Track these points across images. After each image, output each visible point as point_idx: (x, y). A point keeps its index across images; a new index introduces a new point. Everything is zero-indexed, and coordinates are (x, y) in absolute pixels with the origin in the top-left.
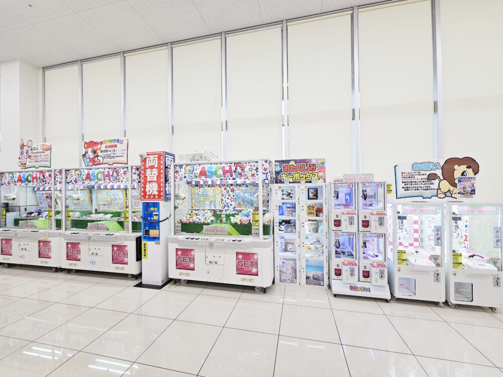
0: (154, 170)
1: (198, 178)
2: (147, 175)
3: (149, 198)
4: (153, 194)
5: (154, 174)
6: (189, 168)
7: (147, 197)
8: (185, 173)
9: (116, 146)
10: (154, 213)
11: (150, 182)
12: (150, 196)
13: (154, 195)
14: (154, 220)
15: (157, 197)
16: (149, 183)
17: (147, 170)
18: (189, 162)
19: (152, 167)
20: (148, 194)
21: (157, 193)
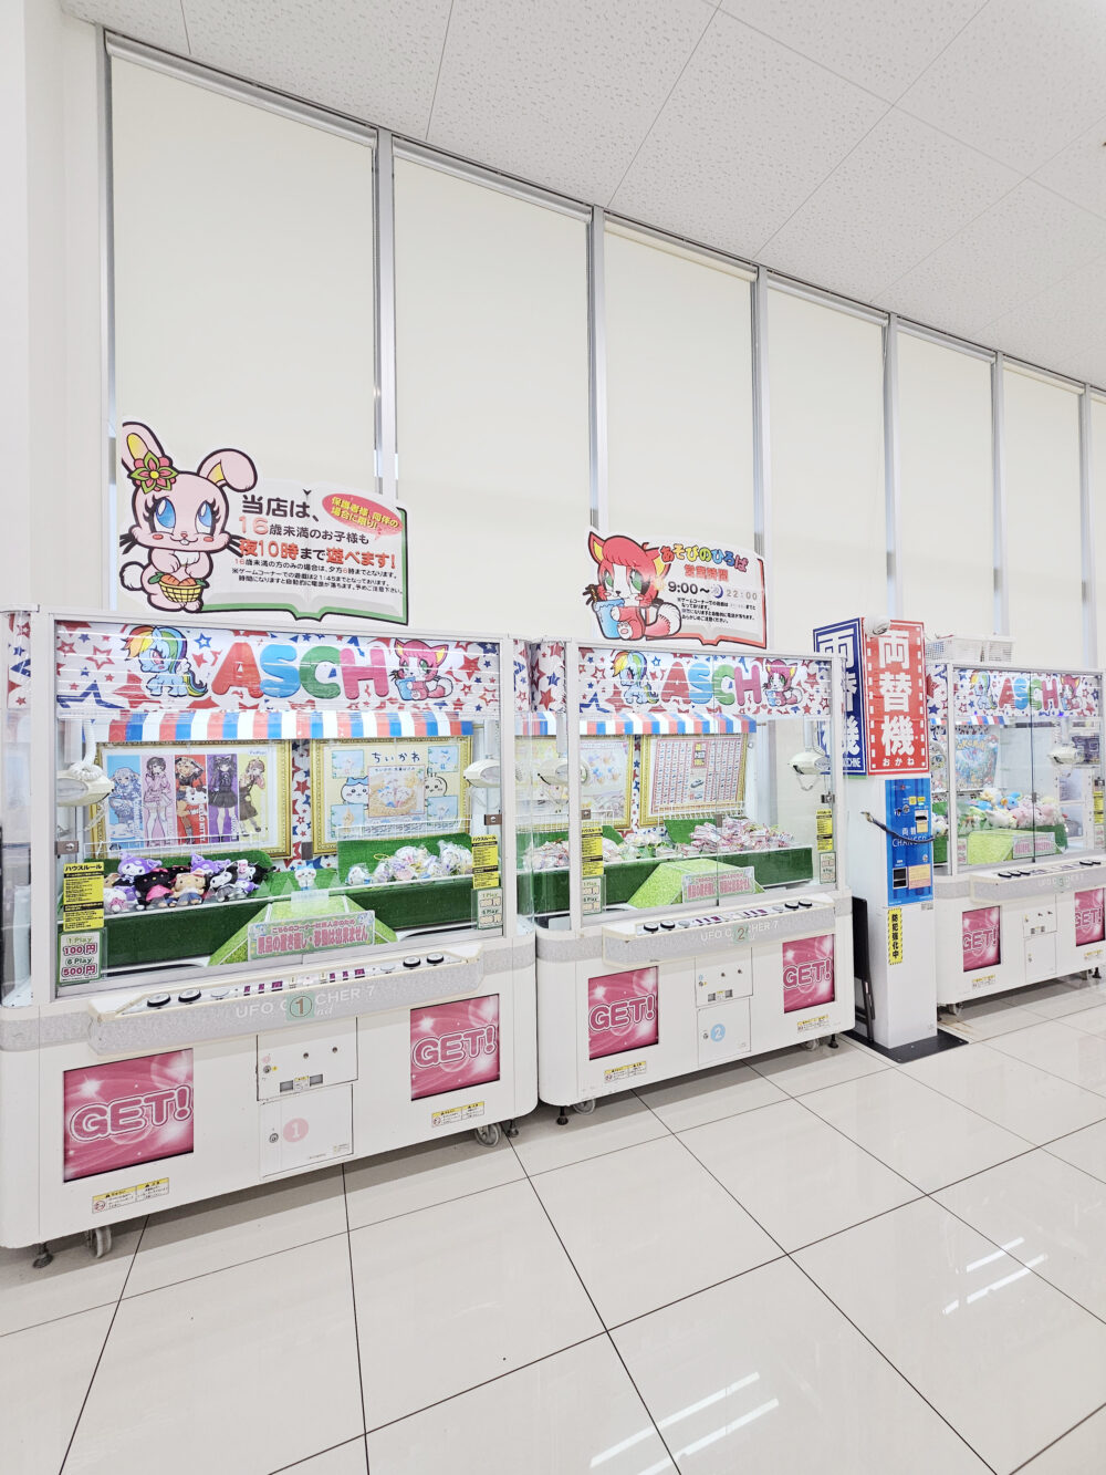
0: (903, 676)
1: (998, 708)
2: (883, 691)
3: (892, 765)
4: (901, 752)
5: (903, 691)
6: (979, 678)
7: (886, 762)
8: (971, 694)
9: (723, 575)
10: (918, 814)
11: (892, 714)
12: (892, 758)
13: (905, 757)
14: (918, 834)
15: (911, 762)
16: (891, 719)
17: (882, 676)
18: (978, 663)
19: (895, 668)
20: (888, 754)
21: (910, 751)
